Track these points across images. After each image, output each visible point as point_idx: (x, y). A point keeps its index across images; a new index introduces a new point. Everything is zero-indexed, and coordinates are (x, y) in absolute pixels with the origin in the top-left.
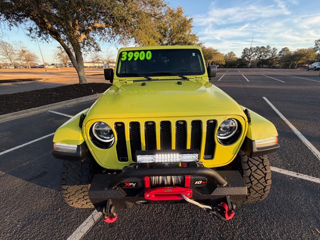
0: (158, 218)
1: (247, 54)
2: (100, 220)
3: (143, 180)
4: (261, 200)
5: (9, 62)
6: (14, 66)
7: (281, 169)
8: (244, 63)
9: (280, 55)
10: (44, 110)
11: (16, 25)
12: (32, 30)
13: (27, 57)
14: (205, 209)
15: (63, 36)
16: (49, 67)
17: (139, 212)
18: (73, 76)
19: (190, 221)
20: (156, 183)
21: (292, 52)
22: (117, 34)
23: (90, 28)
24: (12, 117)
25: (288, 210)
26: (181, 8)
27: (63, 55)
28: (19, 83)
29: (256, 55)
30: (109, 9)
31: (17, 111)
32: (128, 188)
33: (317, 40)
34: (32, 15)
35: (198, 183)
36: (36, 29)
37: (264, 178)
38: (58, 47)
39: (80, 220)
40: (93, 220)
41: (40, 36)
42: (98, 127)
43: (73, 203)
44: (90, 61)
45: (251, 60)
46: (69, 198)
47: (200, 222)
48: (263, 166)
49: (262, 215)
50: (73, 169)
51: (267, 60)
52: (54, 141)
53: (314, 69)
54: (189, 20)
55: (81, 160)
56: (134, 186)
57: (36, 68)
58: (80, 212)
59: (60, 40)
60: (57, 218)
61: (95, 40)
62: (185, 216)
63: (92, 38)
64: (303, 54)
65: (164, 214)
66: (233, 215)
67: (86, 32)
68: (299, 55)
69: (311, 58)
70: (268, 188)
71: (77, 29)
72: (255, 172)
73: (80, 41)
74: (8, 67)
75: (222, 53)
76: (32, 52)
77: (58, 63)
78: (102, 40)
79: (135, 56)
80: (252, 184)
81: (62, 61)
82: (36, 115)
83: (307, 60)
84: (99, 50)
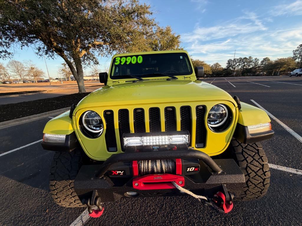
0: (151, 218)
1: (232, 65)
2: (89, 221)
3: (131, 167)
4: (262, 196)
5: (19, 78)
6: (23, 81)
7: (278, 166)
8: (229, 72)
9: (262, 64)
10: (45, 116)
11: (27, 45)
12: (41, 49)
13: (35, 73)
14: (200, 200)
15: (66, 53)
16: (53, 81)
17: (130, 213)
18: (74, 88)
19: (185, 222)
20: (145, 171)
21: (273, 62)
22: (113, 50)
23: (90, 45)
24: (14, 123)
25: (293, 209)
26: (170, 27)
27: (66, 70)
28: (25, 94)
29: (240, 65)
30: (106, 28)
31: (20, 118)
32: (115, 176)
33: (295, 50)
34: (41, 36)
35: (190, 170)
36: (44, 48)
37: (261, 170)
38: (62, 64)
39: (68, 221)
40: (81, 222)
41: (47, 53)
42: (88, 117)
43: (60, 201)
44: (90, 75)
45: (236, 69)
46: (56, 195)
47: (197, 223)
48: (259, 157)
49: (264, 215)
50: (63, 163)
51: (251, 68)
52: (44, 132)
53: (296, 75)
54: (177, 37)
55: (69, 150)
56: (122, 174)
57: (42, 82)
58: (68, 213)
59: (64, 55)
60: (44, 220)
61: (94, 56)
62: (180, 216)
63: (92, 54)
64: (284, 63)
65: (157, 215)
66: (231, 207)
67: (87, 49)
68: (279, 64)
69: (292, 66)
70: (268, 181)
71: (79, 46)
72: (252, 163)
73: (81, 56)
74: (17, 83)
75: (208, 64)
76: (39, 69)
77: (62, 77)
78: (101, 55)
79: (127, 60)
80: (249, 177)
81: (65, 75)
82: (36, 121)
83: (288, 67)
84: (98, 63)
